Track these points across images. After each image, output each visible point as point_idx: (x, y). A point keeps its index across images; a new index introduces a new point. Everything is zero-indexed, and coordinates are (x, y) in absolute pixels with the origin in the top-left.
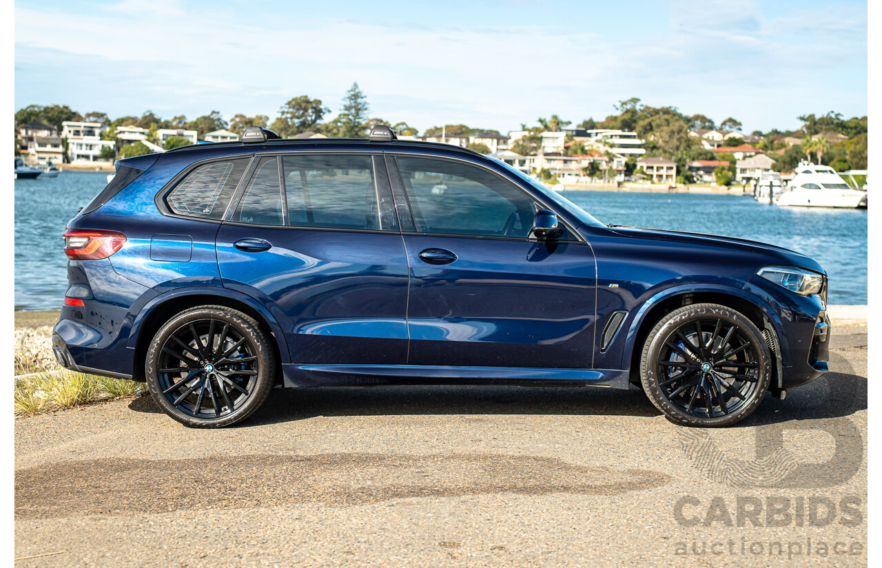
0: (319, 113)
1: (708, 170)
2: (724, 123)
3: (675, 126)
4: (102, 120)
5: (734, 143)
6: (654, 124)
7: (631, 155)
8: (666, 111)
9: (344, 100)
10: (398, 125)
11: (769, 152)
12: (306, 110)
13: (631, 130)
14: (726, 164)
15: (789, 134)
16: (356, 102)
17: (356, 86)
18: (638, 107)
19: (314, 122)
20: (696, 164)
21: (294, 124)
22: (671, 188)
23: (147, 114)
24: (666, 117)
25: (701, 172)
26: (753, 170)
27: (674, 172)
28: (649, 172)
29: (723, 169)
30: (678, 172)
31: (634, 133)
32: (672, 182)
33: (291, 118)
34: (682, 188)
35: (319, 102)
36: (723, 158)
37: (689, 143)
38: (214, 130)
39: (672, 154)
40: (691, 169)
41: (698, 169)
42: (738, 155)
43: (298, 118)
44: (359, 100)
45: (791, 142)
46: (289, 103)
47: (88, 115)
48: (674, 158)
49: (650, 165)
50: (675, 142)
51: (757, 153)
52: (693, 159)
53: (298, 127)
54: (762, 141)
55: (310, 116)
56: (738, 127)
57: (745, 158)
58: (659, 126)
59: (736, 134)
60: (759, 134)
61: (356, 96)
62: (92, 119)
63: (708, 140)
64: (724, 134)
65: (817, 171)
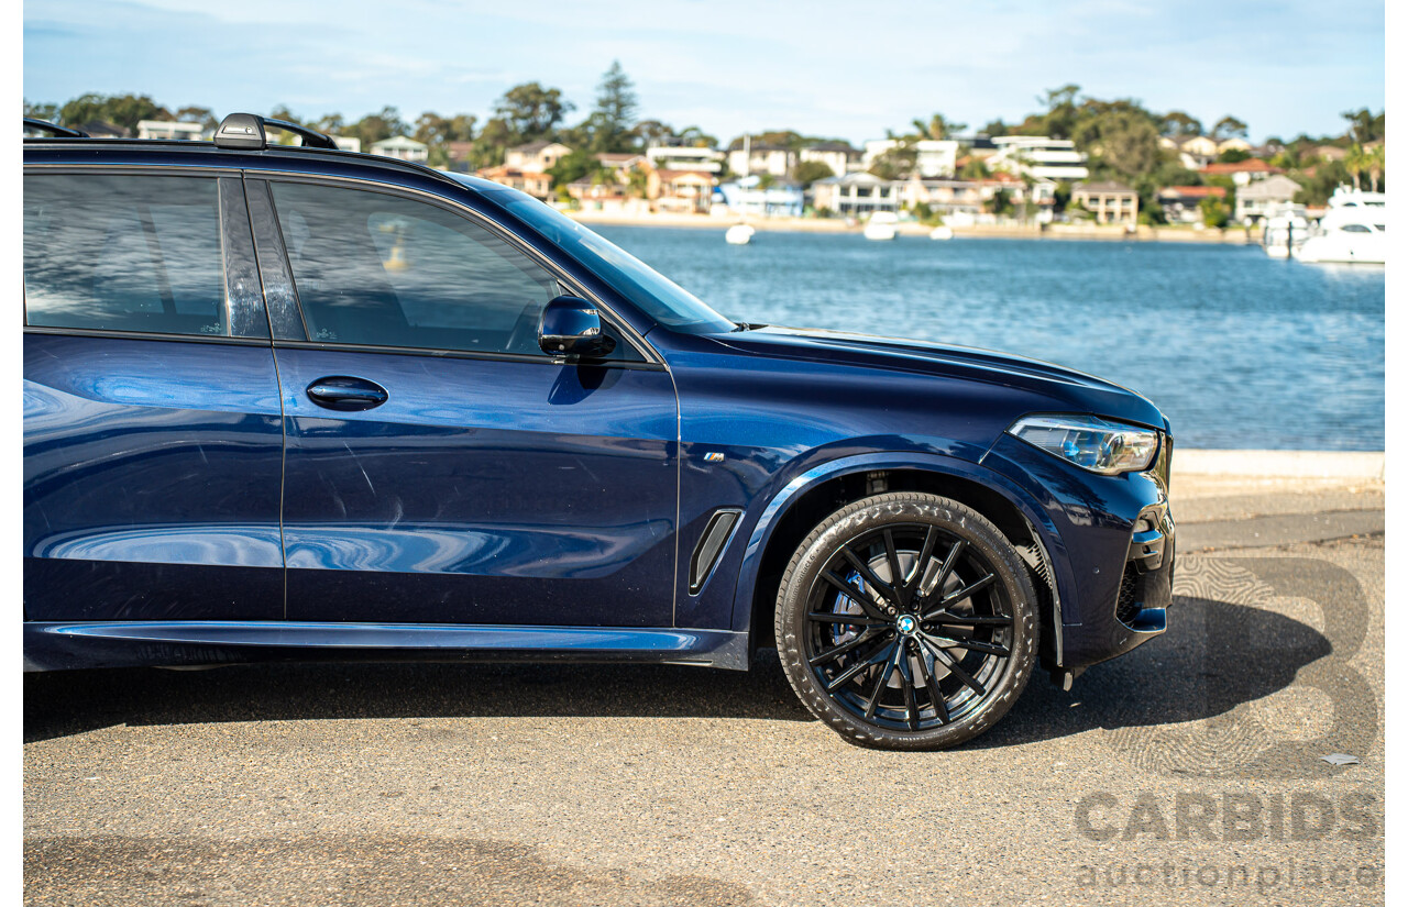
0: (556, 111)
1: (1190, 203)
2: (1219, 126)
3: (1136, 130)
4: (205, 119)
5: (1235, 158)
6: (1102, 128)
7: (1065, 180)
8: (1123, 106)
9: (598, 89)
10: (686, 131)
11: (1293, 172)
12: (535, 106)
13: (1064, 136)
14: (1219, 192)
15: (1327, 142)
16: (616, 93)
17: (616, 66)
18: (1077, 100)
19: (548, 125)
20: (1170, 193)
21: (516, 128)
22: (1128, 233)
23: (279, 112)
24: (1124, 115)
25: (1179, 206)
26: (1264, 201)
27: (1133, 206)
28: (1092, 207)
29: (1214, 201)
30: (1141, 207)
31: (1068, 143)
32: (1131, 223)
33: (514, 119)
34: (1145, 233)
35: (557, 93)
36: (1216, 183)
37: (1160, 158)
38: (385, 137)
39: (1130, 177)
40: (1162, 201)
41: (1172, 201)
42: (1241, 178)
43: (524, 118)
44: (623, 90)
45: (1328, 155)
46: (509, 95)
47: (182, 112)
48: (1134, 183)
49: (1094, 194)
50: (1136, 157)
51: (1272, 173)
52: (1166, 185)
53: (524, 134)
54: (1282, 154)
55: (543, 116)
56: (1241, 130)
57: (1252, 181)
58: (1110, 131)
59: (1238, 143)
60: (1276, 142)
61: (616, 84)
62: (188, 117)
63: (1191, 153)
64: (1218, 142)
65: (1367, 204)
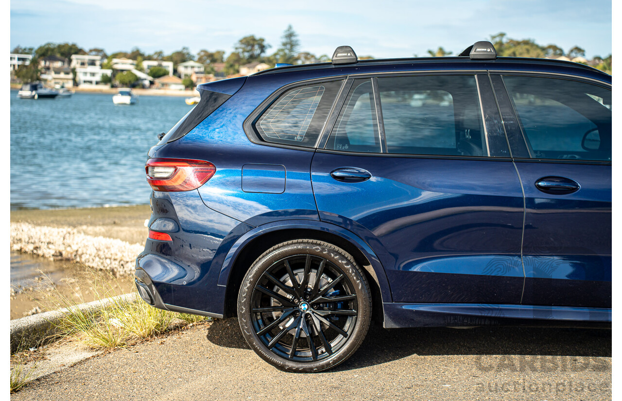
0: (263, 48)
4: (101, 54)
9: (282, 38)
10: (322, 57)
12: (253, 46)
16: (290, 40)
17: (290, 27)
19: (259, 55)
21: (244, 56)
23: (135, 50)
33: (243, 52)
35: (262, 40)
38: (184, 61)
43: (248, 52)
44: (293, 38)
46: (241, 41)
47: (91, 51)
53: (248, 59)
54: (601, 64)
55: (257, 51)
61: (290, 35)
62: (94, 53)
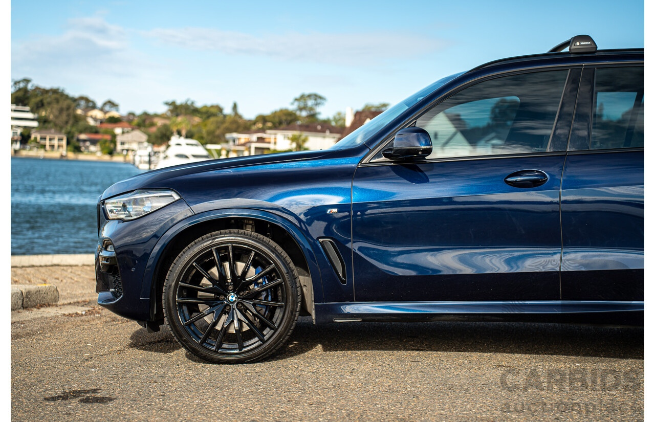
1: (94, 142)
2: (105, 104)
3: (64, 104)
5: (114, 121)
6: (45, 102)
7: (25, 127)
8: (55, 91)
11: (143, 129)
13: (25, 105)
14: (108, 137)
15: (157, 116)
18: (30, 87)
20: (83, 136)
22: (62, 156)
24: (55, 96)
25: (88, 144)
26: (130, 142)
27: (64, 142)
28: (42, 142)
29: (105, 141)
30: (68, 143)
31: (27, 108)
32: (63, 151)
34: (71, 156)
36: (106, 132)
37: (77, 119)
39: (61, 128)
40: (78, 140)
41: (85, 141)
42: (118, 131)
45: (159, 122)
48: (64, 131)
49: (43, 135)
50: (64, 117)
51: (133, 129)
52: (81, 132)
57: (123, 133)
58: (49, 103)
59: (114, 113)
60: (132, 114)
63: (91, 117)
64: (106, 113)
65: (187, 144)
